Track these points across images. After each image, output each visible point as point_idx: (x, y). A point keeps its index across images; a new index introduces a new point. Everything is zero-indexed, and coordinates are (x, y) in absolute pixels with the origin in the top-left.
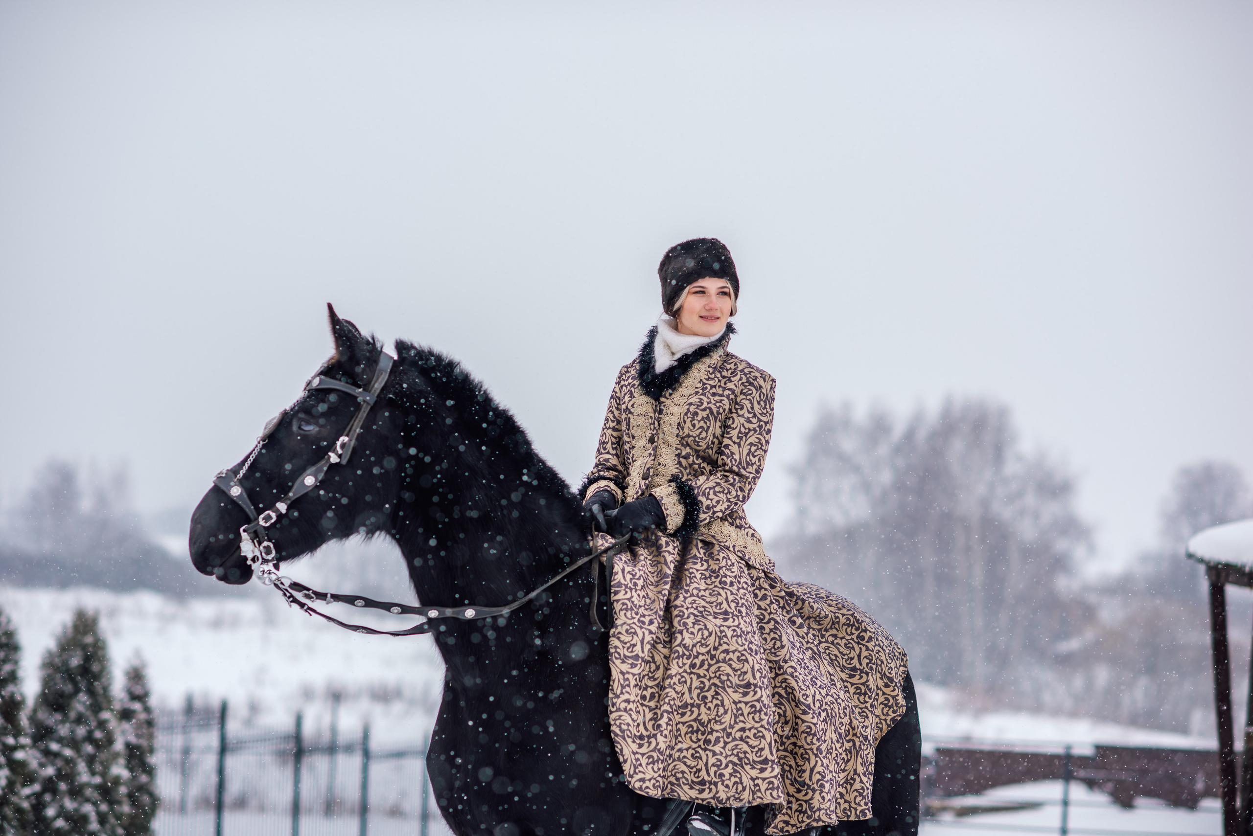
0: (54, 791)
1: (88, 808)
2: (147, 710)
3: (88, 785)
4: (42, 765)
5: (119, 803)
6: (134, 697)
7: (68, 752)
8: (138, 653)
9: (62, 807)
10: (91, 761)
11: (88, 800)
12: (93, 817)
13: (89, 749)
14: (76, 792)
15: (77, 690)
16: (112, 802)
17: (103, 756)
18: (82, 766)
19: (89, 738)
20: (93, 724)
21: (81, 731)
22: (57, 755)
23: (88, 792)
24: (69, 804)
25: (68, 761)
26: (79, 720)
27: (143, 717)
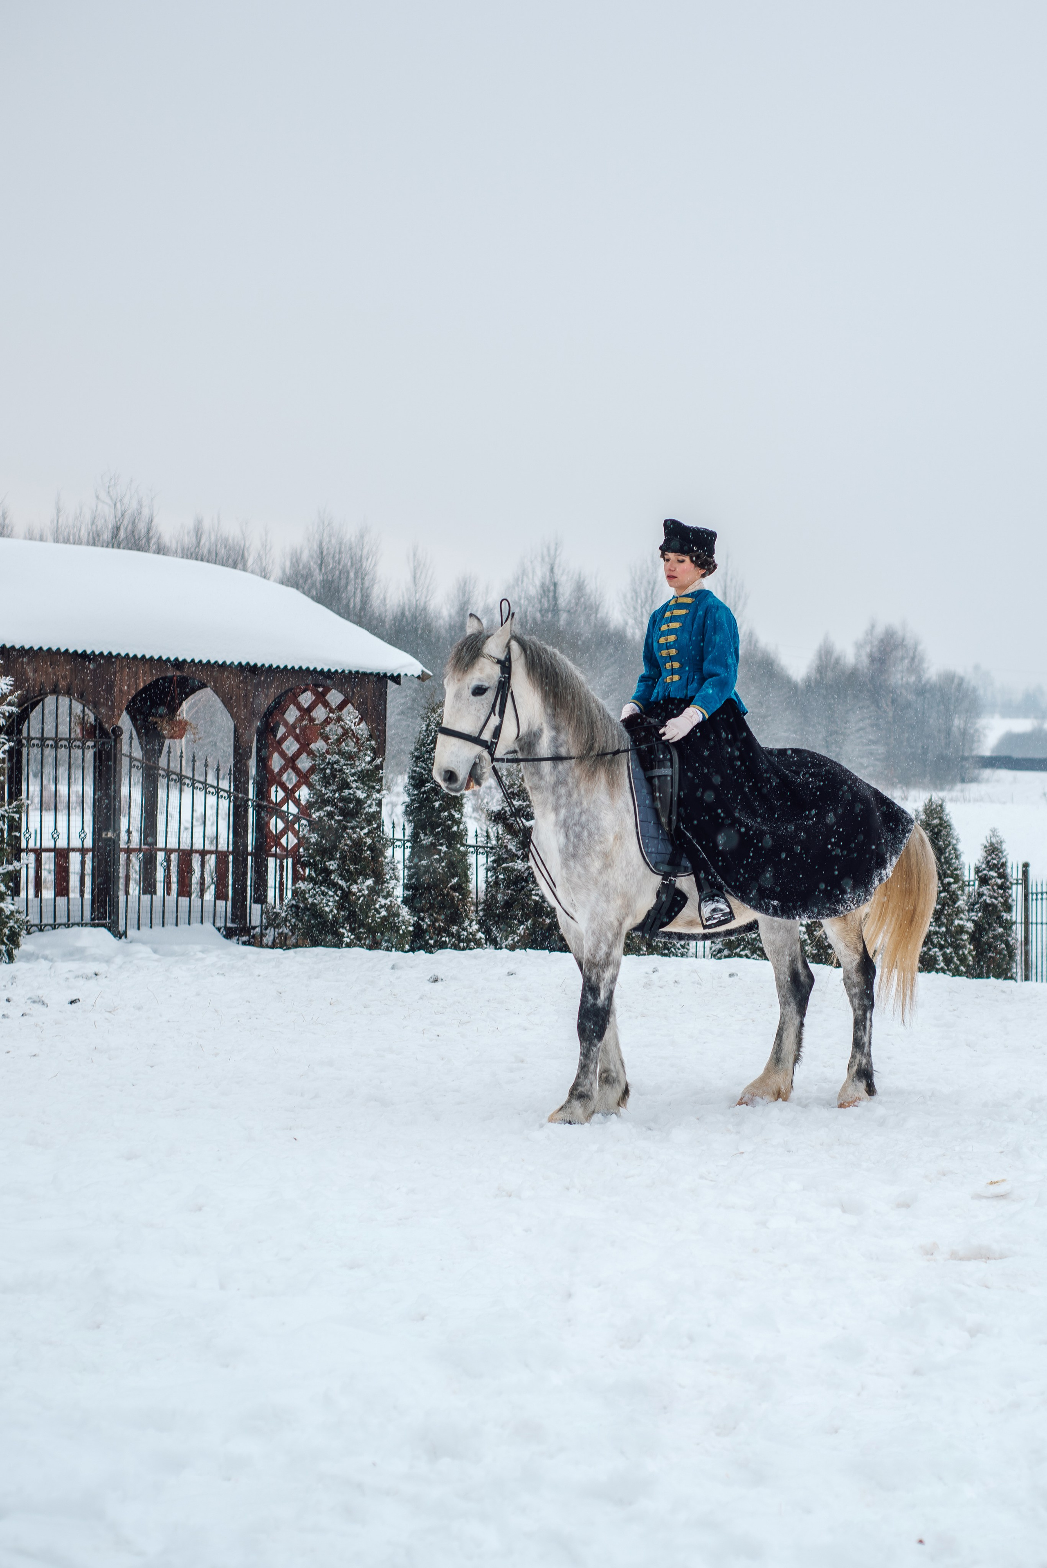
2: (1002, 876)
5: (964, 946)
6: (992, 867)
8: (994, 832)
11: (934, 946)
16: (957, 947)
27: (999, 881)
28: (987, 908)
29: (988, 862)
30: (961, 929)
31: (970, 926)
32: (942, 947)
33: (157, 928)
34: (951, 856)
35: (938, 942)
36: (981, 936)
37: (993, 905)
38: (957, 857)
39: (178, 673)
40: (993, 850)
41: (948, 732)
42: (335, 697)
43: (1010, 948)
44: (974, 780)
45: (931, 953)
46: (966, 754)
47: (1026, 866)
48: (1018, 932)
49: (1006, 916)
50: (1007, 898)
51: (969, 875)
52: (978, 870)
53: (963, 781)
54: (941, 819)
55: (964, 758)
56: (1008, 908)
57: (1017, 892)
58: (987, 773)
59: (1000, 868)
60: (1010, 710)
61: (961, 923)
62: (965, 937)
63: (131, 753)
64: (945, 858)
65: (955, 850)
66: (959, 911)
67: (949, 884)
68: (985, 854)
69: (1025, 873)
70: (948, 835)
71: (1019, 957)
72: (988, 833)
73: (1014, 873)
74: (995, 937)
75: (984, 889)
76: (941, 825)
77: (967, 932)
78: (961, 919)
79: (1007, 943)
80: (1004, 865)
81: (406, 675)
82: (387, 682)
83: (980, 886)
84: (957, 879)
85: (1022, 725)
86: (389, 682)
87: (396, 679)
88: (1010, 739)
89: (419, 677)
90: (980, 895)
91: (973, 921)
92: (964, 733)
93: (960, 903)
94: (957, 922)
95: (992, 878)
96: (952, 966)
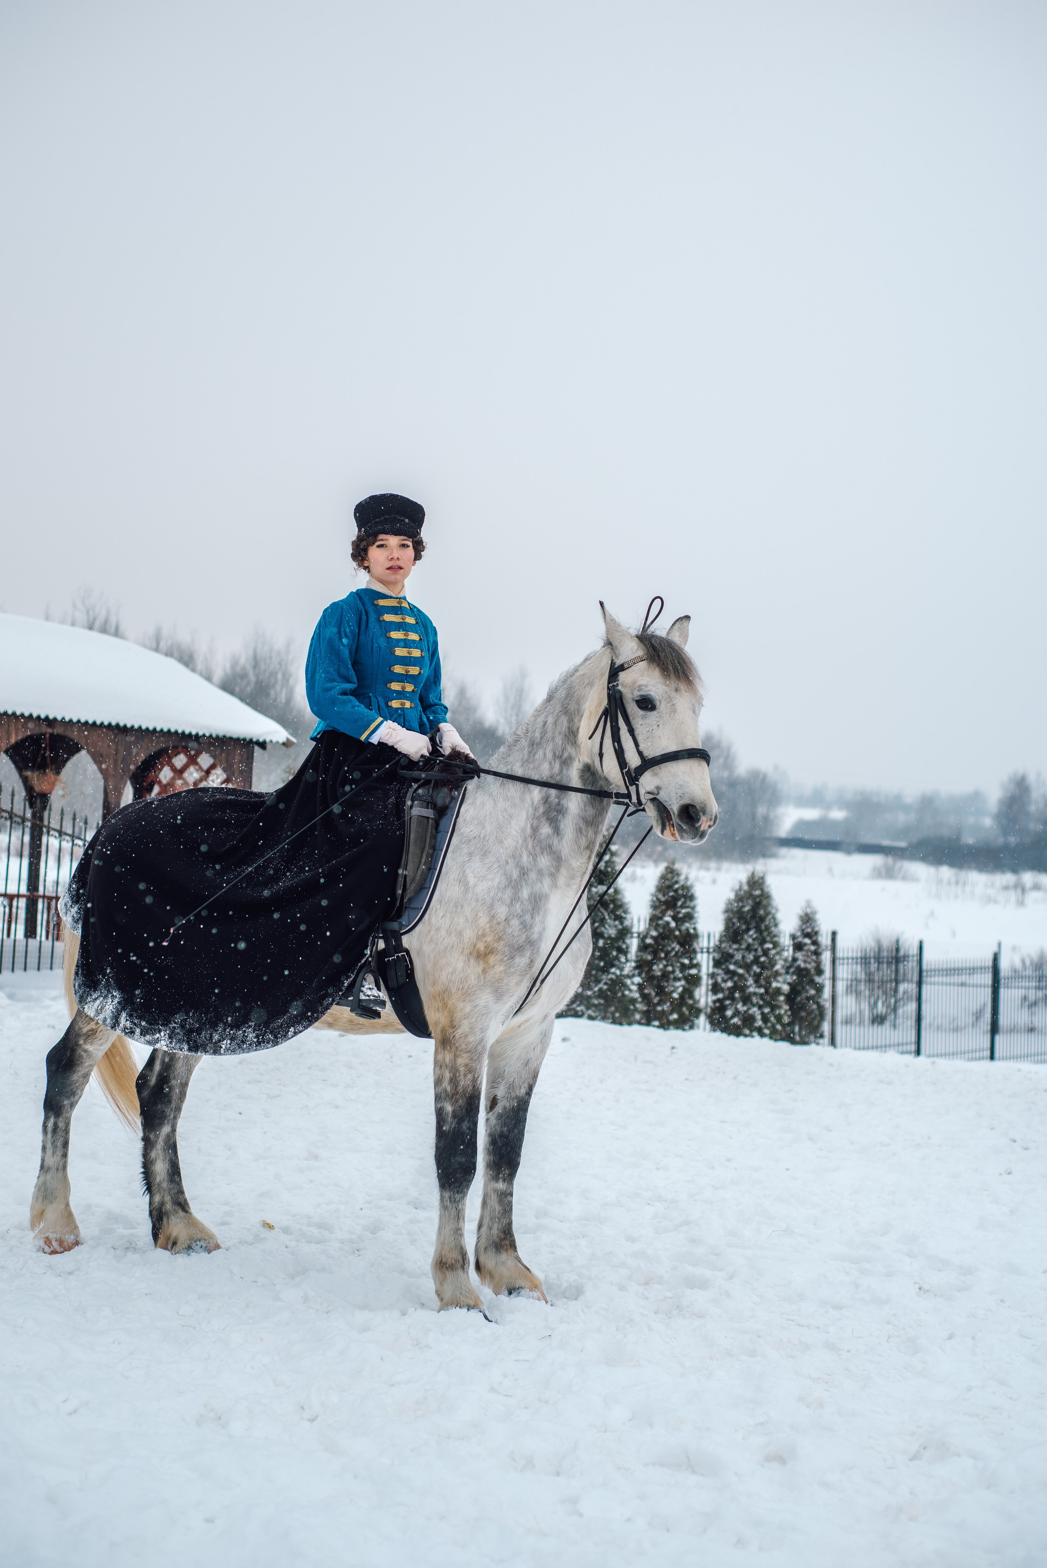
0: (733, 999)
1: (755, 1011)
2: (815, 943)
3: (755, 994)
4: (725, 981)
5: (780, 1007)
6: (807, 935)
7: (741, 971)
8: (808, 903)
9: (736, 1009)
10: (757, 977)
11: (754, 1005)
12: (759, 1017)
13: (756, 969)
14: (746, 1000)
15: (748, 930)
16: (773, 1008)
17: (766, 973)
18: (750, 981)
19: (756, 961)
20: (760, 952)
21: (750, 957)
22: (734, 973)
23: (755, 1000)
24: (740, 1007)
25: (741, 976)
26: (749, 948)
27: (813, 948)
28: (801, 973)
29: (803, 930)
30: (778, 991)
31: (786, 988)
32: (760, 1007)
33: (19, 972)
34: (771, 924)
35: (757, 1003)
36: (795, 998)
37: (806, 969)
38: (776, 925)
39: (50, 730)
40: (807, 919)
41: (753, 816)
42: (205, 760)
43: (821, 1008)
44: (773, 856)
45: (751, 1012)
46: (768, 835)
47: (834, 934)
48: (827, 993)
49: (818, 979)
50: (818, 964)
51: (786, 941)
52: (793, 937)
53: (764, 856)
54: (762, 890)
55: (768, 839)
56: (820, 972)
57: (826, 957)
58: (784, 851)
59: (812, 935)
60: (802, 802)
61: (779, 985)
62: (782, 998)
63: (12, 808)
64: (766, 926)
65: (774, 919)
66: (777, 974)
67: (769, 949)
68: (800, 923)
69: (834, 940)
70: (769, 904)
71: (828, 1016)
72: (803, 904)
73: (824, 940)
74: (808, 999)
75: (799, 955)
76: (761, 895)
77: (784, 994)
78: (778, 981)
79: (818, 1004)
80: (816, 933)
81: (271, 741)
82: (253, 747)
83: (794, 952)
84: (776, 945)
85: (811, 814)
86: (256, 748)
87: (263, 745)
88: (802, 824)
89: (284, 744)
90: (795, 960)
91: (789, 984)
92: (766, 819)
93: (778, 967)
94: (774, 985)
95: (805, 944)
96: (769, 1024)
